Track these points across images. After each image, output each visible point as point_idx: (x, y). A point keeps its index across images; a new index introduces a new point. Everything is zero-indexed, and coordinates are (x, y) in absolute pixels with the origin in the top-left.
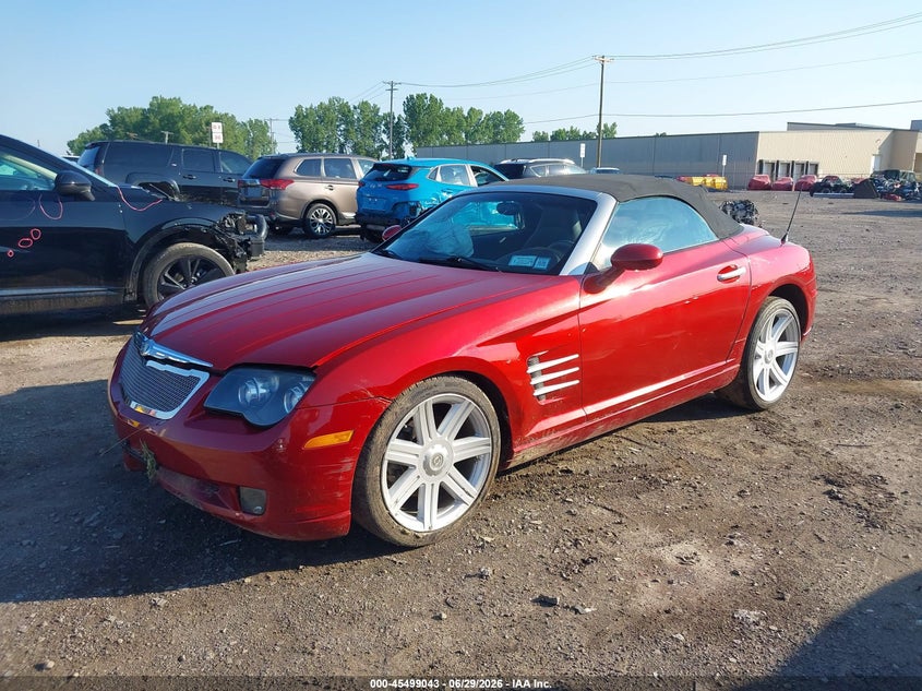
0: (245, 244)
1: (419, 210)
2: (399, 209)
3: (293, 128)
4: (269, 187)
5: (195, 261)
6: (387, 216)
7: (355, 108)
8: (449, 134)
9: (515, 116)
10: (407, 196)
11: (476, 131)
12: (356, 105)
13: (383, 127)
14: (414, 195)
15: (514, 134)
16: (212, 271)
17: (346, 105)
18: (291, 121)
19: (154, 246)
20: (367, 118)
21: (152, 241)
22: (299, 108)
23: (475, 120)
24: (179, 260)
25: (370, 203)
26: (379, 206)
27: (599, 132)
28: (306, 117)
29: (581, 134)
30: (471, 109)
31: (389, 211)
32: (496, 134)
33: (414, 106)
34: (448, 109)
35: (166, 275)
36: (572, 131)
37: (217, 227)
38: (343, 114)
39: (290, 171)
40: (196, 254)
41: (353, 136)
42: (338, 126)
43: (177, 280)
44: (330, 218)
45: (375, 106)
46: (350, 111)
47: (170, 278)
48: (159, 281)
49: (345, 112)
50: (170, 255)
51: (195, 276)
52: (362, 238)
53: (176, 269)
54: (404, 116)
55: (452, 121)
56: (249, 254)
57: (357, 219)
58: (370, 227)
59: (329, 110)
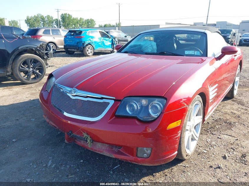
0: (47, 54)
1: (85, 44)
2: (79, 44)
3: (26, 23)
4: (34, 38)
5: (32, 60)
6: (74, 46)
7: (46, 17)
8: (74, 25)
9: (93, 20)
10: (81, 40)
11: (82, 24)
12: (46, 16)
13: (55, 23)
14: (83, 40)
15: (93, 25)
16: (38, 63)
17: (43, 16)
18: (26, 21)
19: (17, 55)
20: (50, 20)
21: (16, 53)
22: (28, 17)
23: (82, 21)
24: (26, 60)
25: (69, 42)
26: (72, 43)
27: (117, 25)
28: (30, 19)
29: (112, 25)
30: (81, 18)
31: (76, 45)
32: (88, 25)
33: (64, 17)
34: (74, 18)
35: (22, 65)
36: (109, 25)
37: (38, 48)
38: (42, 19)
39: (40, 33)
40: (32, 57)
41: (46, 25)
42: (41, 22)
43: (25, 67)
44: (54, 48)
45: (52, 17)
46: (44, 18)
47: (23, 66)
48: (19, 67)
49: (43, 19)
50: (22, 59)
51: (32, 65)
52: (66, 53)
53: (25, 63)
54: (61, 20)
55: (75, 21)
56: (48, 57)
57: (65, 48)
58: (69, 50)
59: (37, 18)
